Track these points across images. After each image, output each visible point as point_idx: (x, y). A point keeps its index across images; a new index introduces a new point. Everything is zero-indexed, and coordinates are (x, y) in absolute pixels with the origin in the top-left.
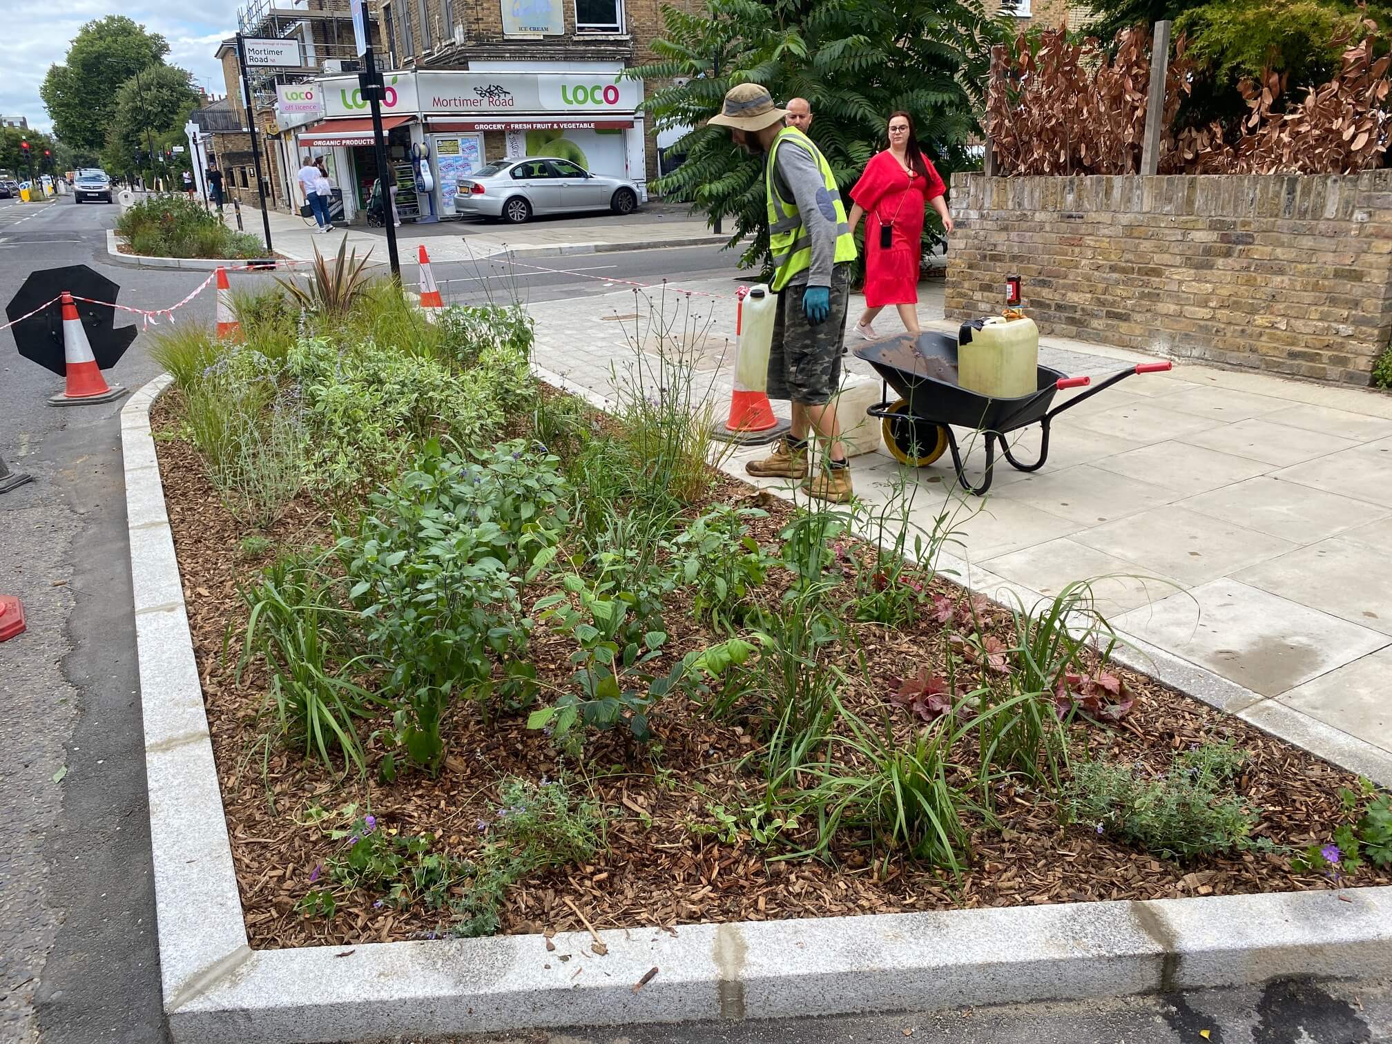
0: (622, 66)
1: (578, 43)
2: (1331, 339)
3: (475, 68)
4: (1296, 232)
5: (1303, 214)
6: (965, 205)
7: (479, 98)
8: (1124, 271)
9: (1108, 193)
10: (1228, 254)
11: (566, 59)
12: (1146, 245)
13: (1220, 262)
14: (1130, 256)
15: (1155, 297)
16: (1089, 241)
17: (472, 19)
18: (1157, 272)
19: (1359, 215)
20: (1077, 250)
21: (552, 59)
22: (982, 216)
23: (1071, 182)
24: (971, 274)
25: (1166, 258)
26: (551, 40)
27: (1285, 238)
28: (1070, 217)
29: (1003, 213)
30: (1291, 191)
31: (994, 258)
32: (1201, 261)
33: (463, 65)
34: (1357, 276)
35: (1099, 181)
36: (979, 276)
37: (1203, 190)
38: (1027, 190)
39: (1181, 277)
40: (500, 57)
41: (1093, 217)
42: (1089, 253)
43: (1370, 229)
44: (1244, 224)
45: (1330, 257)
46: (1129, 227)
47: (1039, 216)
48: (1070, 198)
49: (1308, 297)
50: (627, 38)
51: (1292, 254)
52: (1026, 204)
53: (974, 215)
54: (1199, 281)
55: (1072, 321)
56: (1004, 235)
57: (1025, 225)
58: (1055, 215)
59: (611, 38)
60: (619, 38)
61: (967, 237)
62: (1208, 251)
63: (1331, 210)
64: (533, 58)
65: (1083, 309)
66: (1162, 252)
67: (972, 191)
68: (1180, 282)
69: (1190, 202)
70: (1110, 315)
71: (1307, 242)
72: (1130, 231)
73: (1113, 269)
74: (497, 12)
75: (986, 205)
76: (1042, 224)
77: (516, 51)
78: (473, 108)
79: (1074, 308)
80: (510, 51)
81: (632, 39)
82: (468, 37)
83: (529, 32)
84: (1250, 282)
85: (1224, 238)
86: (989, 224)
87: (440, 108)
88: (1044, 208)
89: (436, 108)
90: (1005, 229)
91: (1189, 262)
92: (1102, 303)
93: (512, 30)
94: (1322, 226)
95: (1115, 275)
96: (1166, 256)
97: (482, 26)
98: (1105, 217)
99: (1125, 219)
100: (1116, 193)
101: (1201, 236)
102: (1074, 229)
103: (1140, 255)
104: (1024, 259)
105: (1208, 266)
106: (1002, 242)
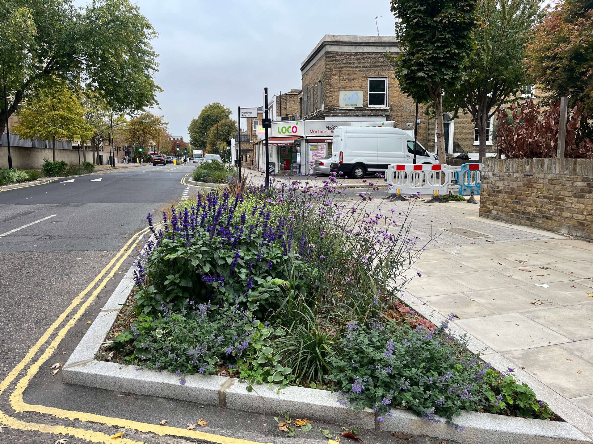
0: (385, 119)
1: (368, 110)
3: (327, 119)
6: (487, 170)
7: (327, 130)
8: (549, 198)
9: (542, 166)
10: (590, 192)
11: (363, 116)
12: (558, 188)
13: (587, 195)
14: (551, 192)
15: (561, 210)
16: (535, 185)
17: (328, 102)
18: (562, 199)
20: (530, 189)
21: (357, 116)
22: (494, 175)
23: (528, 161)
24: (489, 198)
25: (566, 193)
26: (357, 109)
28: (528, 175)
29: (502, 174)
31: (498, 192)
32: (580, 195)
33: (323, 118)
35: (539, 161)
36: (493, 199)
37: (579, 165)
38: (511, 164)
39: (572, 202)
40: (337, 115)
41: (536, 175)
42: (535, 191)
46: (551, 180)
47: (516, 175)
48: (528, 167)
50: (388, 108)
52: (511, 170)
53: (491, 174)
54: (579, 203)
55: (528, 219)
56: (502, 183)
57: (510, 179)
58: (522, 175)
59: (382, 108)
60: (385, 108)
61: (488, 183)
62: (582, 190)
64: (350, 116)
65: (533, 214)
66: (564, 190)
67: (490, 164)
68: (572, 203)
69: (575, 170)
70: (543, 217)
73: (545, 197)
74: (338, 99)
75: (495, 170)
76: (517, 178)
77: (343, 113)
78: (325, 134)
79: (529, 214)
80: (341, 113)
81: (390, 109)
82: (326, 108)
83: (349, 106)
85: (589, 185)
86: (496, 178)
87: (312, 134)
88: (517, 172)
89: (311, 134)
90: (502, 180)
91: (575, 195)
92: (540, 212)
93: (343, 106)
95: (545, 200)
96: (566, 192)
97: (331, 104)
98: (541, 176)
99: (549, 177)
100: (546, 165)
101: (580, 184)
102: (529, 181)
103: (556, 191)
104: (510, 192)
105: (583, 197)
106: (501, 185)
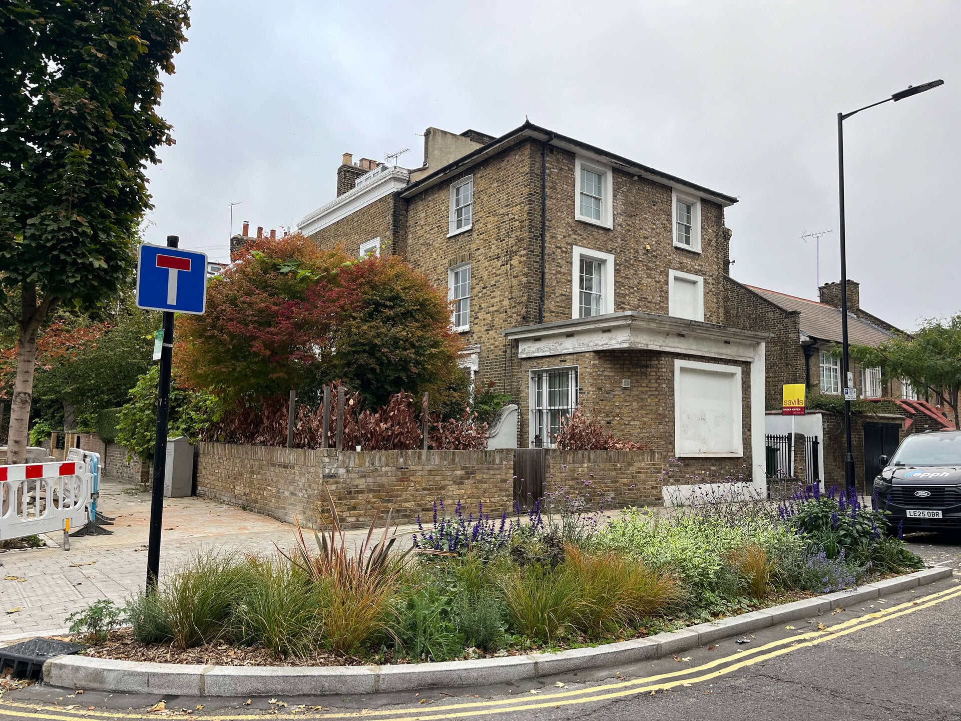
2: (502, 503)
4: (489, 469)
5: (490, 463)
6: (335, 466)
8: (429, 490)
9: (419, 458)
10: (468, 478)
12: (438, 478)
13: (466, 481)
14: (431, 483)
16: (412, 478)
18: (443, 488)
19: (505, 463)
20: (406, 483)
22: (348, 471)
23: (401, 453)
24: (341, 503)
27: (485, 471)
28: (402, 468)
29: (362, 469)
30: (486, 456)
31: (357, 492)
32: (459, 482)
34: (505, 481)
35: (415, 453)
36: (348, 503)
38: (377, 456)
41: (413, 468)
42: (412, 484)
43: (508, 467)
44: (473, 467)
45: (499, 476)
46: (430, 471)
47: (384, 469)
48: (401, 460)
49: (494, 490)
51: (488, 476)
52: (377, 463)
53: (342, 471)
54: (459, 489)
55: (405, 516)
56: (363, 480)
57: (376, 474)
58: (394, 468)
61: (337, 483)
62: (462, 478)
63: (497, 461)
65: (411, 510)
66: (445, 480)
67: (341, 458)
68: (453, 491)
69: (453, 460)
70: (423, 510)
71: (492, 472)
72: (430, 472)
73: (424, 489)
75: (351, 465)
76: (387, 472)
79: (406, 510)
84: (476, 488)
85: (467, 472)
86: (352, 475)
88: (387, 465)
90: (364, 477)
91: (455, 483)
92: (420, 505)
94: (496, 466)
95: (425, 492)
96: (446, 481)
98: (420, 468)
99: (428, 468)
100: (424, 457)
101: (459, 472)
102: (404, 474)
103: (436, 482)
104: (376, 490)
105: (462, 483)
106: (362, 483)
